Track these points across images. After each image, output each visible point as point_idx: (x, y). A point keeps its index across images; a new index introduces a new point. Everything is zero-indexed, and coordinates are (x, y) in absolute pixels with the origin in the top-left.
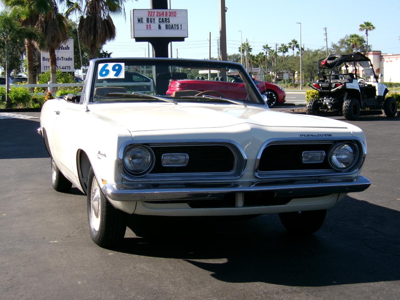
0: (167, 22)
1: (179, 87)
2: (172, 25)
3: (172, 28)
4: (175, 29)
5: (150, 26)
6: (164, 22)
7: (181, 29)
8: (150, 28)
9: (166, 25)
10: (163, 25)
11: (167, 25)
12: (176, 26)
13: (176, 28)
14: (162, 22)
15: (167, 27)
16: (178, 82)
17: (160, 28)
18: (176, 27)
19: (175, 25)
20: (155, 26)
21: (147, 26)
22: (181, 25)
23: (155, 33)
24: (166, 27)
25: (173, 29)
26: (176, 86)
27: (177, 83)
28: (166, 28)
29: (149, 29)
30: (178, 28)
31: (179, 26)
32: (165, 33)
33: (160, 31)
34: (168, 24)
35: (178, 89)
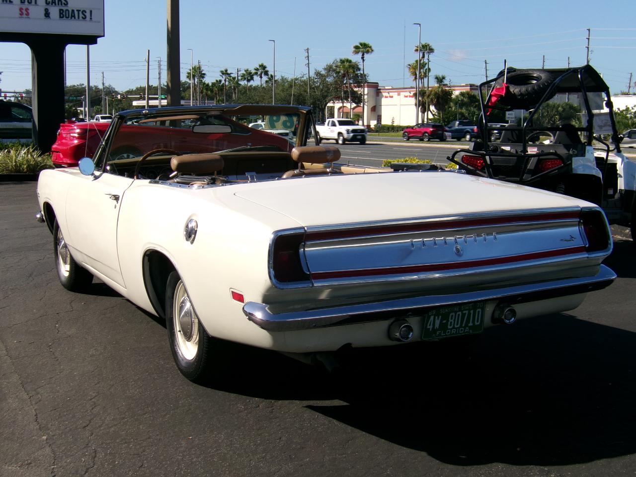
0: (61, 4)
1: (78, 138)
2: (73, 11)
3: (73, 16)
4: (79, 18)
5: (27, 9)
6: (55, 4)
7: (91, 19)
8: (28, 14)
9: (60, 10)
10: (54, 11)
11: (62, 10)
12: (80, 12)
13: (81, 18)
14: (52, 4)
15: (62, 15)
16: (77, 126)
17: (47, 14)
18: (82, 15)
19: (78, 11)
20: (36, 11)
21: (21, 9)
22: (91, 11)
23: (38, 25)
24: (60, 14)
25: (75, 18)
26: (72, 135)
27: (75, 127)
28: (60, 17)
29: (24, 16)
30: (84, 18)
31: (88, 14)
32: (57, 26)
33: (47, 21)
34: (64, 8)
35: (76, 142)
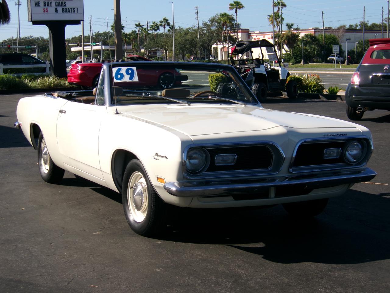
0: (63, 6)
1: (80, 70)
2: (69, 9)
3: (69, 11)
4: (71, 12)
5: (47, 9)
6: (60, 6)
7: (77, 12)
8: (47, 11)
9: (63, 8)
10: (60, 9)
12: (72, 10)
13: (72, 12)
14: (58, 6)
15: (64, 11)
17: (56, 11)
19: (71, 9)
20: (52, 9)
21: (44, 9)
22: (77, 9)
23: (52, 16)
24: (63, 10)
25: (70, 12)
26: (78, 69)
27: (79, 66)
28: (63, 12)
29: (46, 12)
30: (74, 12)
31: (76, 10)
32: (61, 17)
33: (57, 14)
34: (64, 8)
35: (80, 72)
